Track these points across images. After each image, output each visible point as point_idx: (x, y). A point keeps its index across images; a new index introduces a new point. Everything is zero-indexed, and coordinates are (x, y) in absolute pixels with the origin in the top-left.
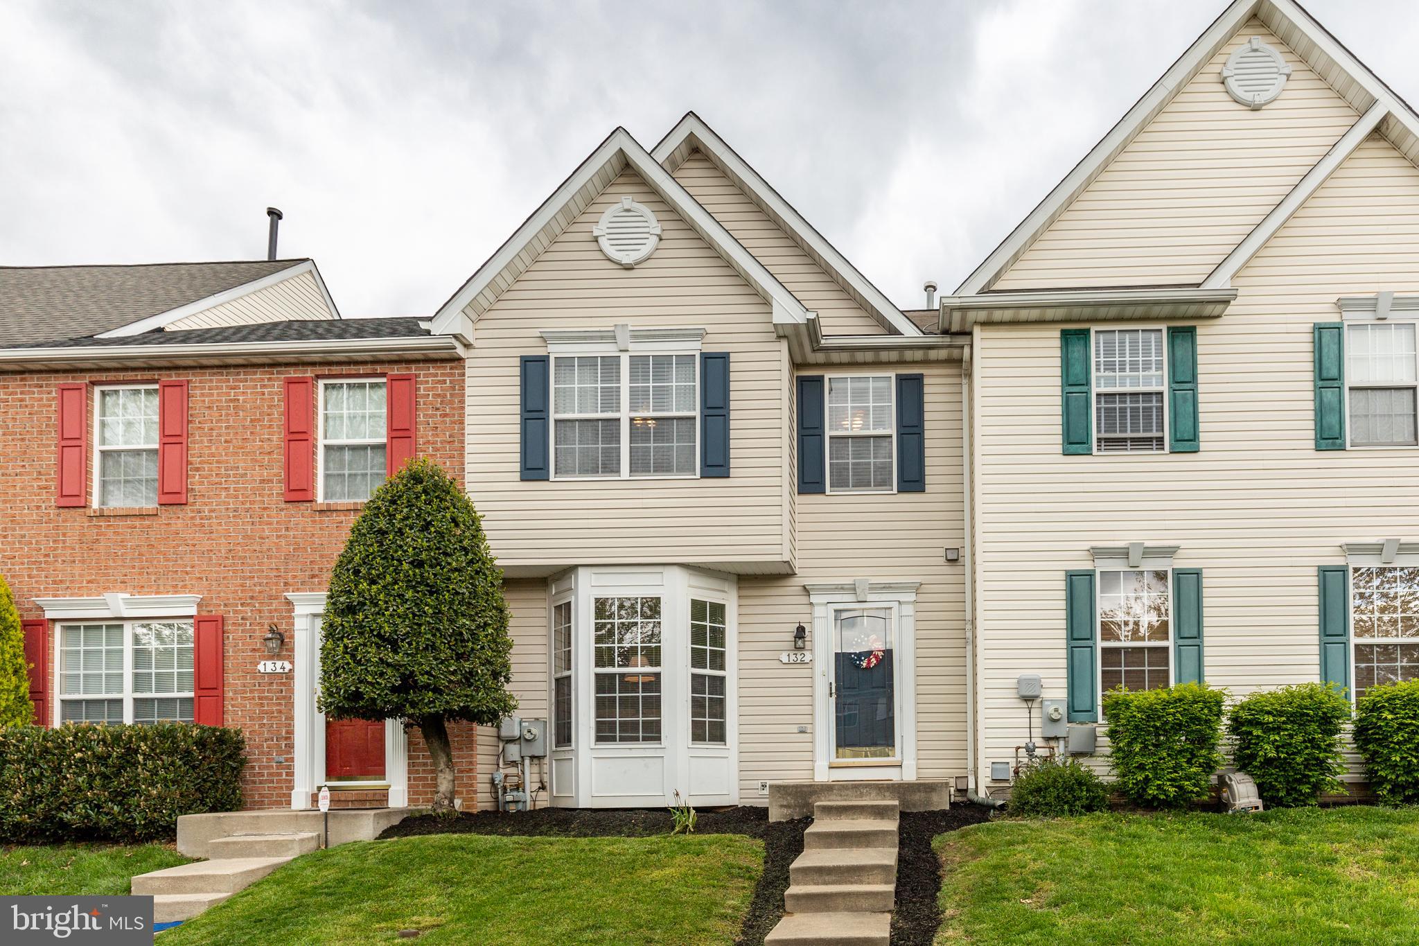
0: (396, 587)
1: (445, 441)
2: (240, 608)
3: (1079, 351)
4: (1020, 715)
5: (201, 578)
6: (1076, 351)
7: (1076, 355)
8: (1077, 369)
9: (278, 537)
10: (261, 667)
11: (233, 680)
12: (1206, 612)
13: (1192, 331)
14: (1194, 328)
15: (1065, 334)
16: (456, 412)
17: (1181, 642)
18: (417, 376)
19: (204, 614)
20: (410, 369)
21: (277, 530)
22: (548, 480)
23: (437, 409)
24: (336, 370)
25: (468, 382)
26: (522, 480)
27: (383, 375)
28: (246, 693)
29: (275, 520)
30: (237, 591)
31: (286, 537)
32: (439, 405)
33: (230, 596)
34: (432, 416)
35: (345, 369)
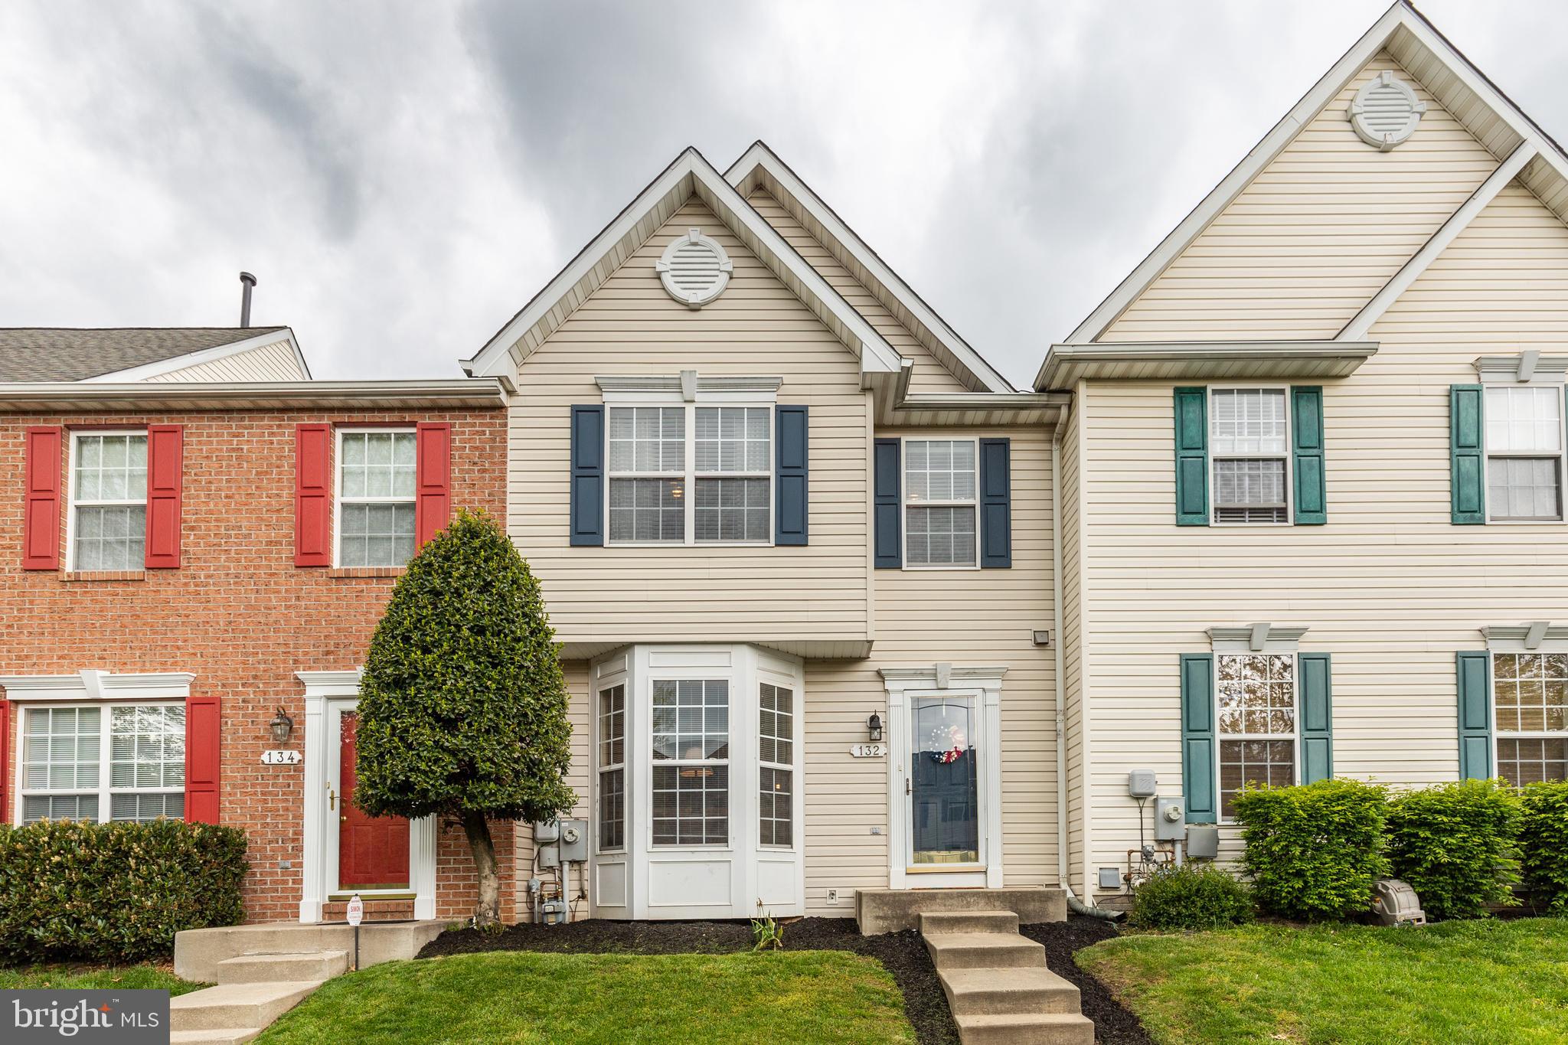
0: (455, 657)
1: (484, 500)
2: (240, 689)
3: (1194, 412)
4: (1130, 815)
5: (195, 654)
6: (1192, 411)
7: (1191, 415)
8: (1192, 431)
9: (287, 607)
10: (265, 758)
11: (230, 772)
12: (1335, 701)
13: (1317, 391)
14: (1320, 388)
15: (1178, 392)
16: (496, 468)
17: (1308, 734)
18: (453, 425)
19: (198, 695)
20: (444, 418)
21: (286, 599)
22: (602, 546)
23: (475, 464)
24: (357, 417)
25: (511, 434)
26: (572, 546)
27: (413, 424)
28: (247, 787)
29: (283, 589)
30: (237, 669)
31: (296, 607)
32: (476, 460)
33: (230, 675)
34: (468, 472)
35: (368, 417)
